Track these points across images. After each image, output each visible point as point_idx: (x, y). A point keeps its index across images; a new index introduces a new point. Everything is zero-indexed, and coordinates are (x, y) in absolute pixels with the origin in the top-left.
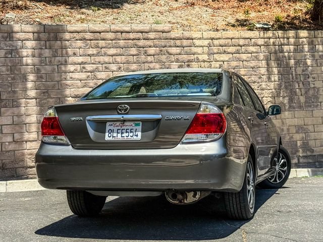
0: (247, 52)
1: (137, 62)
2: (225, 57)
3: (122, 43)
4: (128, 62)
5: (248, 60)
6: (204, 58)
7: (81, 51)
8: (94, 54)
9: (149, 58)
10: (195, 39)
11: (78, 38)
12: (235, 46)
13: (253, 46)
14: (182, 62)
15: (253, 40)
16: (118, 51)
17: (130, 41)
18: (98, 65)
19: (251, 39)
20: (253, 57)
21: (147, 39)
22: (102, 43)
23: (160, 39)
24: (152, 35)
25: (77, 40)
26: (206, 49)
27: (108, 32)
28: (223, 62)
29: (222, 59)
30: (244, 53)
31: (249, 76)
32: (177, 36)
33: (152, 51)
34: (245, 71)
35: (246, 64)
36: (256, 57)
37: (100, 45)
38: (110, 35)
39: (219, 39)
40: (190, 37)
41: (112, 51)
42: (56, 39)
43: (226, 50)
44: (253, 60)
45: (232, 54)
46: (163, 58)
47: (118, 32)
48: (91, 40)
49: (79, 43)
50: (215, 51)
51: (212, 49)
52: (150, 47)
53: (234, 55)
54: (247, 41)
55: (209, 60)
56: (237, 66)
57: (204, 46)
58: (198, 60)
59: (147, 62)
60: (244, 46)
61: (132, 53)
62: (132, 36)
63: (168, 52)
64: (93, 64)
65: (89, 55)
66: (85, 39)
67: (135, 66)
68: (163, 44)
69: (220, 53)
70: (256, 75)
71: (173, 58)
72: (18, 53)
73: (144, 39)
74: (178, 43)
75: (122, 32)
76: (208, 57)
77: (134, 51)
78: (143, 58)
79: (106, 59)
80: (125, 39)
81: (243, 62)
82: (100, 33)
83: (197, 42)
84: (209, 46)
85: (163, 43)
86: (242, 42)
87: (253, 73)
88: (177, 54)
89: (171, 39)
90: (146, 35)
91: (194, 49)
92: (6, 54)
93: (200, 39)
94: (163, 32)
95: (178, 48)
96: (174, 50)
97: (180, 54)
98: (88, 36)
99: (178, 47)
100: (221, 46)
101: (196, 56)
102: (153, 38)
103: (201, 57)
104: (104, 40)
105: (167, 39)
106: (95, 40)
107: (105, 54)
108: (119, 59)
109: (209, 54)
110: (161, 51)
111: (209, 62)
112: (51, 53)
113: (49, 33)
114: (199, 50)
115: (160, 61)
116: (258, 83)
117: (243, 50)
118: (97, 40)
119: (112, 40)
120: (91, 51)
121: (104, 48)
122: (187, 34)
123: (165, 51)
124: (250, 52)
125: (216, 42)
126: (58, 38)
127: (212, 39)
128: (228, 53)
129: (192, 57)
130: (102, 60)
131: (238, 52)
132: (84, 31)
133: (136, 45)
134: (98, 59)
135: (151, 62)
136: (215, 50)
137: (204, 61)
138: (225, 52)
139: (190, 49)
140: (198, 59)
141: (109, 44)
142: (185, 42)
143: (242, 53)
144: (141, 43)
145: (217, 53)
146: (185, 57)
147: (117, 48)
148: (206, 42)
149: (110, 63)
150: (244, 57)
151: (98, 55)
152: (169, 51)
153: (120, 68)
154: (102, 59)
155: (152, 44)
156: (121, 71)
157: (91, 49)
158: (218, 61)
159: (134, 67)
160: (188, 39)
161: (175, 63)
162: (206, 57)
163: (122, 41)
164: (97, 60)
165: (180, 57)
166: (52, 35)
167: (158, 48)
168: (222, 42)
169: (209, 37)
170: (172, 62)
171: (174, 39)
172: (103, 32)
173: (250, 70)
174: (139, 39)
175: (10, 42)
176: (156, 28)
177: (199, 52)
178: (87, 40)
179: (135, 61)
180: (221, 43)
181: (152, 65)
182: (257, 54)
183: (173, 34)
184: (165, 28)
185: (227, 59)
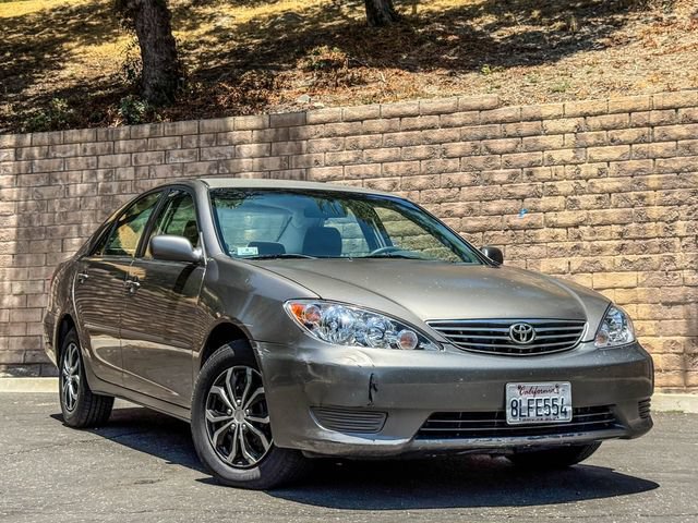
0: (665, 138)
1: (428, 172)
2: (612, 152)
3: (400, 136)
4: (410, 173)
5: (667, 154)
6: (564, 158)
7: (328, 157)
8: (348, 162)
9: (451, 164)
10: (546, 118)
11: (322, 133)
12: (638, 126)
13: (683, 123)
14: (518, 167)
15: (682, 111)
16: (394, 152)
17: (416, 132)
18: (356, 181)
19: (677, 110)
20: (680, 149)
21: (447, 127)
22: (364, 140)
23: (475, 123)
24: (458, 118)
25: (321, 137)
26: (570, 138)
27: (375, 118)
28: (608, 162)
29: (605, 156)
30: (660, 141)
31: (667, 191)
32: (510, 115)
33: (456, 148)
34: (659, 179)
35: (662, 164)
36: (688, 147)
37: (361, 145)
38: (380, 124)
39: (602, 114)
40: (537, 115)
41: (383, 154)
42: (287, 138)
43: (616, 137)
44: (681, 155)
45: (631, 145)
46: (479, 161)
47: (393, 117)
48: (345, 135)
49: (326, 143)
50: (591, 141)
51: (584, 138)
52: (453, 141)
53: (634, 146)
54: (666, 115)
55: (575, 161)
56: (640, 170)
57: (567, 132)
58: (551, 162)
59: (447, 171)
60: (659, 125)
61: (418, 154)
62: (419, 122)
63: (489, 150)
64: (347, 179)
65: (341, 164)
66: (335, 135)
67: (424, 180)
68: (479, 134)
69: (602, 145)
70: (685, 187)
71: (499, 160)
72: (228, 166)
73: (443, 127)
74: (511, 129)
75: (401, 117)
76: (572, 155)
77: (422, 151)
78: (439, 162)
79: (371, 169)
80: (407, 130)
81: (654, 159)
82: (362, 121)
83: (551, 125)
84: (578, 129)
85: (479, 131)
86: (654, 117)
87: (679, 183)
88: (507, 153)
89: (496, 122)
90: (446, 118)
91: (543, 140)
92: (210, 168)
93: (558, 117)
94: (481, 110)
95: (510, 140)
96: (501, 145)
97: (513, 152)
98: (341, 128)
99: (509, 137)
100: (604, 129)
101: (547, 153)
102: (460, 122)
103: (557, 156)
104: (368, 133)
105: (489, 123)
106: (353, 135)
107: (370, 160)
108: (393, 167)
109: (576, 148)
110: (476, 147)
111: (576, 164)
112: (278, 163)
113: (277, 128)
114: (555, 141)
115: (471, 169)
116: (690, 205)
117: (656, 134)
118: (356, 134)
119: (382, 133)
120: (343, 157)
121: (369, 148)
122: (529, 110)
123: (483, 148)
124: (673, 137)
125: (594, 122)
126: (291, 134)
127: (585, 116)
128: (621, 143)
129: (539, 156)
130: (363, 172)
131: (642, 140)
132: (335, 121)
133: (426, 139)
134: (355, 169)
135: (455, 171)
136: (590, 137)
137: (564, 163)
138: (613, 141)
139: (535, 141)
140: (550, 159)
141: (377, 141)
142: (526, 127)
143: (654, 141)
144: (436, 134)
145: (596, 145)
146: (524, 157)
147: (392, 146)
148: (571, 124)
149: (377, 177)
150: (659, 148)
151: (356, 161)
152: (491, 147)
153: (394, 185)
154: (362, 169)
155: (458, 135)
156: (397, 190)
157: (345, 152)
158: (595, 162)
159: (421, 181)
160: (532, 119)
161: (502, 170)
162: (568, 154)
163: (401, 133)
164: (354, 172)
165: (513, 157)
166: (281, 130)
167: (468, 143)
168: (607, 120)
169: (578, 113)
170: (496, 168)
171: (502, 122)
172: (367, 119)
173: (671, 178)
174: (433, 128)
175: (217, 148)
176: (468, 103)
177: (555, 145)
178: (339, 136)
179: (423, 170)
180: (605, 122)
181: (455, 177)
182: (690, 141)
183: (502, 113)
184: (486, 100)
185: (617, 156)
